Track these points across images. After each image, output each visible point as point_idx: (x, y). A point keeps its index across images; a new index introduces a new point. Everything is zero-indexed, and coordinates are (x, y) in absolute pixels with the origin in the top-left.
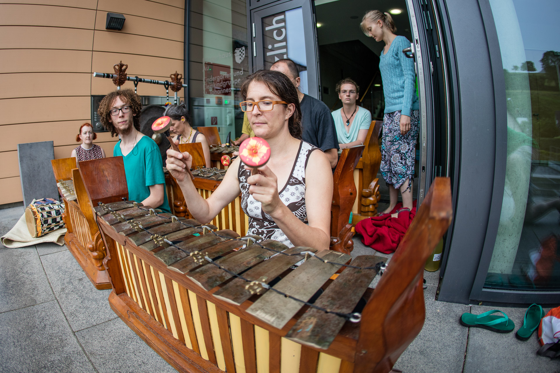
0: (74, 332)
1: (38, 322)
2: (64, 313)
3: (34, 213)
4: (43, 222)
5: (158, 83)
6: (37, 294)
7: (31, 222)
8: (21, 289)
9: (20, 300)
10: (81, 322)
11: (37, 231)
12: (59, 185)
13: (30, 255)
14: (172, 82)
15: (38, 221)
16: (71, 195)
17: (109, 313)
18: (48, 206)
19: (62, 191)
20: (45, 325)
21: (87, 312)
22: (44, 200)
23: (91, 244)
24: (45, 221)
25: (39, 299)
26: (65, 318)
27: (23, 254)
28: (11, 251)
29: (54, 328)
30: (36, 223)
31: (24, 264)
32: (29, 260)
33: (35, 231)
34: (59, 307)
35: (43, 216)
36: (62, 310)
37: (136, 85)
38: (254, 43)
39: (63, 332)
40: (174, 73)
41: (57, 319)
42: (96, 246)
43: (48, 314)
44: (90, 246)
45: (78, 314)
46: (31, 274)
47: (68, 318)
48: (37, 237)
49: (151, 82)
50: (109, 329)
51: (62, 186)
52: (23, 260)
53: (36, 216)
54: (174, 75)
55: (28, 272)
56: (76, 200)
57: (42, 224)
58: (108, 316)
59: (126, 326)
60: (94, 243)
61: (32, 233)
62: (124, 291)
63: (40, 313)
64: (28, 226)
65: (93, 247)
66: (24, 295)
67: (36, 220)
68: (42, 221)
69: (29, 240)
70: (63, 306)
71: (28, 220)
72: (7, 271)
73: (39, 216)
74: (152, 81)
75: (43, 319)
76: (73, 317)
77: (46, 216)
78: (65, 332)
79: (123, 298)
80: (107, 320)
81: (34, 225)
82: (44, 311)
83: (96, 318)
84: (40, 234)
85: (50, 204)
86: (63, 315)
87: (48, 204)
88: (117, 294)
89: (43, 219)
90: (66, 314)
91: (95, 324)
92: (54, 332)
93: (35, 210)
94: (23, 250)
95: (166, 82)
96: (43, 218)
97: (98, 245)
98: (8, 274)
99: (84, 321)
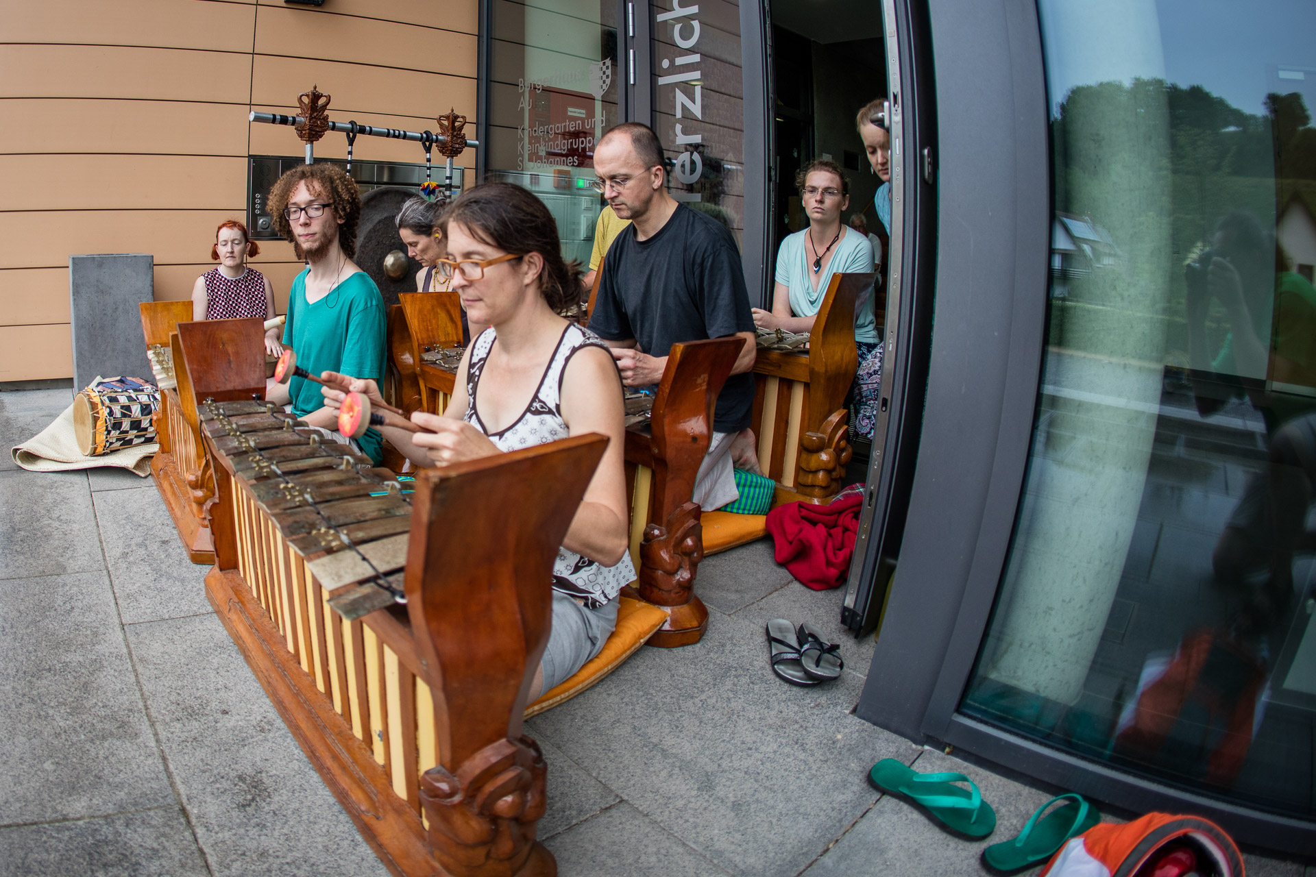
0: (123, 625)
1: (60, 602)
2: (114, 593)
3: (93, 406)
4: (109, 426)
5: (405, 137)
6: (72, 557)
7: (83, 423)
8: (41, 545)
9: (34, 564)
10: (143, 611)
11: (94, 442)
12: (150, 354)
13: (72, 488)
14: (443, 134)
15: (99, 423)
16: (169, 378)
17: (200, 602)
18: (127, 394)
19: (154, 368)
20: (73, 608)
21: (158, 597)
22: (121, 381)
23: (193, 475)
24: (115, 424)
25: (72, 565)
26: (113, 601)
27: (56, 485)
28: (31, 476)
29: (88, 613)
30: (95, 427)
31: (55, 504)
32: (68, 496)
33: (91, 442)
34: (108, 582)
35: (111, 413)
36: (113, 587)
37: (351, 142)
38: (631, 51)
39: (103, 622)
40: (447, 112)
41: (98, 601)
42: (203, 480)
43: (84, 591)
44: (192, 478)
45: (140, 598)
46: (68, 522)
47: (120, 602)
48: (94, 454)
49: (388, 135)
50: (189, 628)
51: (156, 359)
52: (55, 495)
53: (98, 413)
54: (447, 118)
55: (61, 518)
56: (175, 390)
57: (107, 429)
58: (195, 608)
59: (221, 628)
60: (200, 473)
61: (82, 446)
62: (236, 567)
63: (68, 588)
64: (76, 431)
65: (197, 480)
66: (44, 555)
67: (96, 419)
68: (109, 423)
69: (73, 458)
70: (116, 582)
71: (78, 419)
72: (16, 511)
73: (104, 412)
74: (392, 132)
75: (71, 598)
76: (129, 601)
77: (118, 415)
78: (107, 623)
79: (230, 578)
80: (191, 614)
81: (89, 430)
82: (78, 586)
83: (173, 608)
84: (100, 450)
85: (131, 391)
86: (112, 595)
87: (126, 391)
88: (221, 570)
89: (110, 420)
90: (117, 595)
91: (167, 617)
92: (85, 620)
93: (97, 400)
94: (59, 476)
95: (425, 135)
96: (112, 418)
97: (207, 477)
98: (17, 518)
99: (148, 611)
